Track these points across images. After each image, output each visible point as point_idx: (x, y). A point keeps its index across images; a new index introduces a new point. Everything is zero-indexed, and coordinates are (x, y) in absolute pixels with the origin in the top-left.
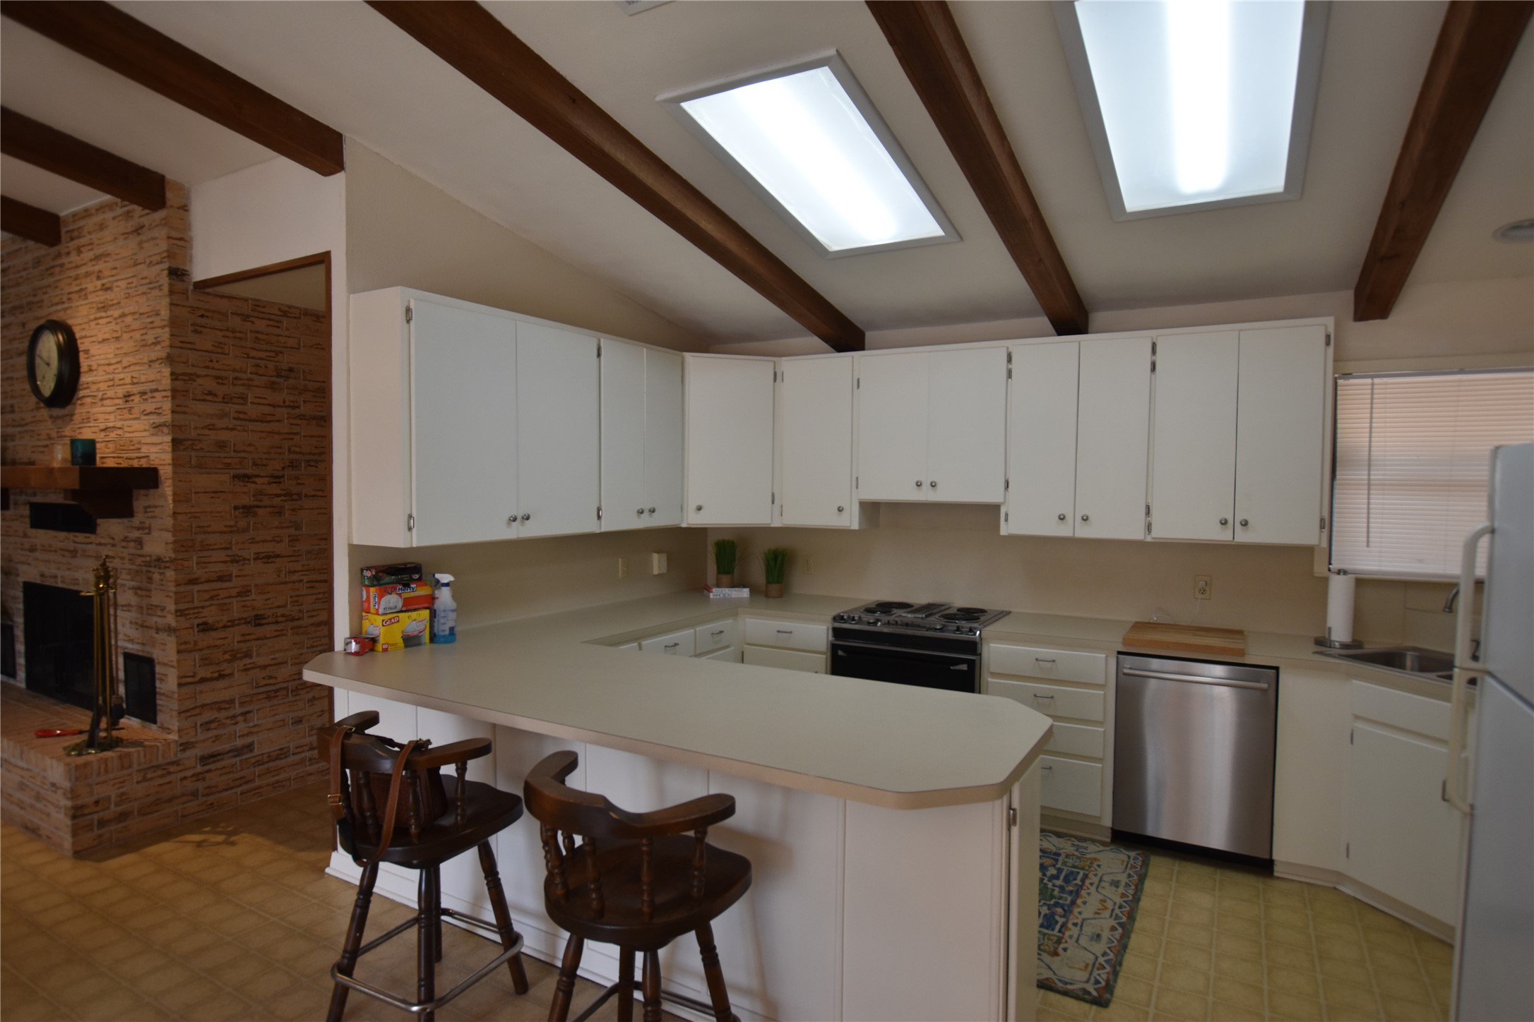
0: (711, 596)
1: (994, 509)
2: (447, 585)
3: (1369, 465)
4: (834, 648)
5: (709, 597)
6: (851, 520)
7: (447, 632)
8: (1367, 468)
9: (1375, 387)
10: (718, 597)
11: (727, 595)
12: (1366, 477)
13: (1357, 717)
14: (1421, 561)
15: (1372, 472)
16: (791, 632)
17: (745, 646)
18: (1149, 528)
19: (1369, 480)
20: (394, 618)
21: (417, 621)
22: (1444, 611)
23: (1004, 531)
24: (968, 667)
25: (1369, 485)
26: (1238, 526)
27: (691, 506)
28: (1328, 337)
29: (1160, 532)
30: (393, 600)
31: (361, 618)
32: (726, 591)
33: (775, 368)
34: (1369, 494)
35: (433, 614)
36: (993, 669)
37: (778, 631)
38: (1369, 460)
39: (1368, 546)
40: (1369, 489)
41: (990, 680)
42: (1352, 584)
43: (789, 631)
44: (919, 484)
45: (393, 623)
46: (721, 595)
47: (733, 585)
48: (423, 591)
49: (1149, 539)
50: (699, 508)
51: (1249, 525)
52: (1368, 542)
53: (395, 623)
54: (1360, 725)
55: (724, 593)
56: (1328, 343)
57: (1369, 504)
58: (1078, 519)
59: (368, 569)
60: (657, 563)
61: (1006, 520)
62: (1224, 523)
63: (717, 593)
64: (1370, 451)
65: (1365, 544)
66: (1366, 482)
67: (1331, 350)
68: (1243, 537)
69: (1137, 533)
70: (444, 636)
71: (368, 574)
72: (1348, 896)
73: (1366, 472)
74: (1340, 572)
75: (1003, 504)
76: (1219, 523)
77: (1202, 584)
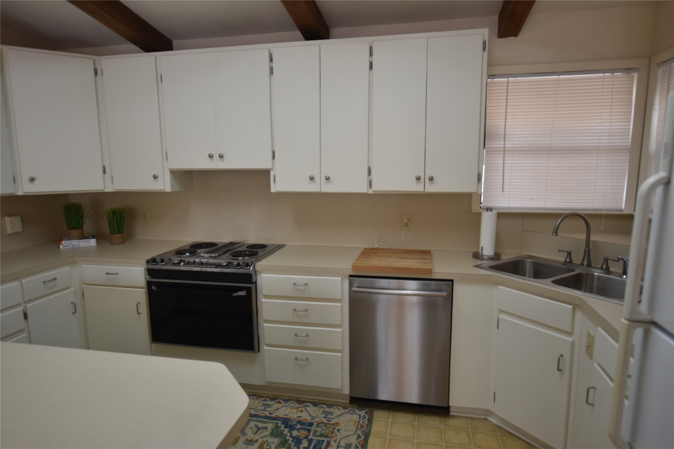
0: (61, 247)
1: (265, 173)
3: (505, 138)
4: (149, 284)
5: (59, 247)
6: (165, 184)
8: (503, 139)
9: (509, 84)
10: (68, 247)
11: (76, 246)
12: (503, 146)
13: (501, 311)
14: (532, 200)
15: (506, 142)
16: (117, 274)
17: (84, 286)
18: (370, 184)
19: (504, 147)
23: (274, 189)
24: (247, 292)
25: (504, 151)
26: (427, 181)
27: (25, 178)
28: (484, 43)
29: (377, 187)
32: (76, 242)
33: (95, 65)
34: (504, 157)
36: (265, 293)
37: (108, 274)
38: (505, 134)
39: (503, 191)
40: (504, 154)
41: (263, 300)
42: (495, 217)
43: (115, 272)
44: (211, 156)
46: (71, 246)
47: (83, 237)
49: (370, 192)
50: (32, 180)
51: (434, 180)
52: (503, 188)
54: (502, 316)
55: (73, 244)
56: (484, 49)
57: (504, 163)
58: (323, 179)
60: (12, 224)
61: (275, 181)
62: (418, 179)
63: (65, 245)
64: (505, 128)
65: (501, 190)
66: (503, 149)
67: (486, 53)
68: (430, 188)
69: (362, 188)
72: (494, 424)
73: (503, 143)
74: (489, 209)
75: (272, 169)
76: (415, 179)
77: (406, 220)
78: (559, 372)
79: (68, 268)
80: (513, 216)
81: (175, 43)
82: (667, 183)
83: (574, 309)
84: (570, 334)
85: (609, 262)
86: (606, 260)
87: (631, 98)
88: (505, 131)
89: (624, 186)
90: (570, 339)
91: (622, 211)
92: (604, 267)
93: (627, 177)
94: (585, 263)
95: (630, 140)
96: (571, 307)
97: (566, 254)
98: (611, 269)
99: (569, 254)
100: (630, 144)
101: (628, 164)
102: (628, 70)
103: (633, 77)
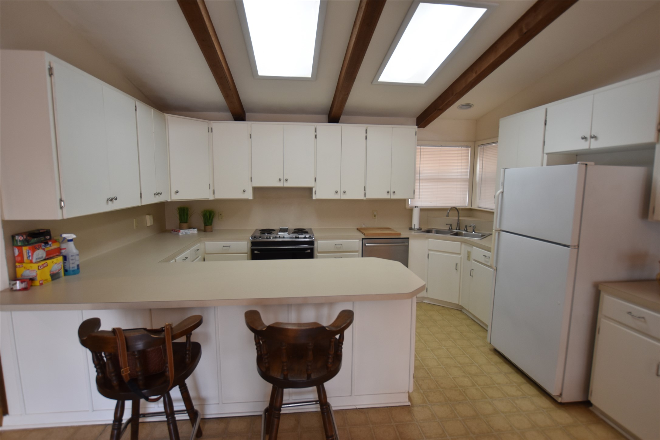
0: (180, 234)
1: (310, 189)
2: (71, 240)
3: (420, 174)
4: (252, 251)
5: (179, 234)
6: (249, 195)
7: (76, 268)
8: (419, 174)
9: (421, 149)
10: (183, 234)
11: (187, 233)
12: (419, 177)
13: (429, 250)
14: (431, 202)
15: (420, 176)
16: (230, 246)
17: (205, 255)
18: (365, 195)
19: (419, 178)
20: (44, 264)
21: (56, 264)
22: (447, 216)
23: (314, 197)
24: (311, 251)
25: (419, 180)
26: (392, 193)
27: (173, 191)
28: (416, 132)
29: (369, 196)
30: (40, 253)
31: (15, 267)
32: (187, 231)
33: (208, 126)
34: (419, 182)
35: (65, 258)
36: (319, 251)
37: (224, 246)
38: (420, 172)
39: (419, 198)
40: (419, 181)
41: (318, 254)
42: (419, 210)
43: (229, 245)
44: (280, 180)
45: (44, 267)
46: (185, 233)
47: (189, 228)
48: (54, 246)
49: (365, 199)
50: (177, 192)
51: (395, 193)
52: (419, 197)
53: (46, 266)
54: (430, 252)
55: (186, 232)
56: (416, 135)
57: (419, 185)
58: (339, 192)
59: (18, 235)
60: (149, 220)
61: (315, 193)
62: (388, 192)
63: (183, 232)
64: (420, 169)
65: (418, 198)
66: (418, 179)
67: (416, 136)
68: (393, 197)
69: (362, 197)
70: (73, 271)
71: (19, 238)
72: (426, 303)
73: (419, 176)
74: (416, 207)
75: (314, 187)
76: (387, 192)
77: (375, 213)
78: (456, 270)
79: (199, 244)
80: (423, 210)
81: (247, 115)
82: (502, 193)
83: (461, 244)
84: (460, 254)
85: (467, 227)
86: (466, 226)
87: (468, 158)
88: (420, 171)
89: (467, 196)
90: (460, 256)
91: (466, 207)
92: (466, 229)
93: (468, 192)
94: (458, 229)
95: (469, 176)
96: (460, 243)
97: (449, 225)
98: (468, 231)
99: (451, 225)
100: (468, 178)
101: (468, 186)
102: (467, 146)
103: (469, 149)
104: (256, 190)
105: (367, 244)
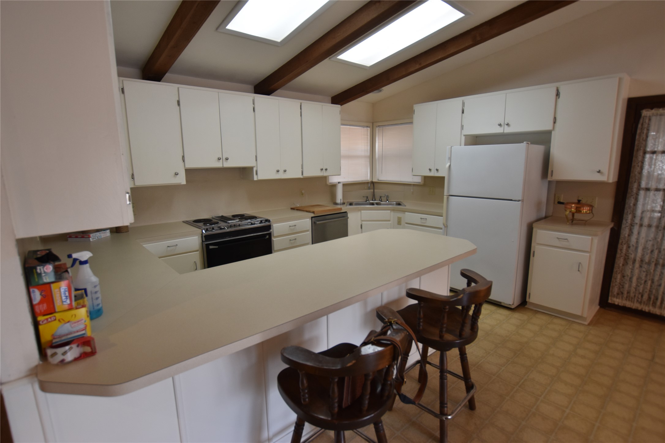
0: (90, 239)
2: (86, 262)
4: (206, 246)
6: (182, 179)
10: (95, 239)
11: (99, 237)
13: (362, 221)
14: (344, 178)
16: (176, 245)
18: (302, 173)
23: (256, 178)
24: (269, 236)
26: (324, 170)
29: (306, 174)
32: (98, 234)
36: (275, 235)
37: (168, 247)
41: (274, 239)
42: (342, 185)
44: (219, 159)
49: (302, 177)
51: (327, 171)
54: (363, 223)
55: (97, 236)
56: (340, 114)
58: (276, 172)
61: (257, 174)
62: (322, 170)
63: (93, 237)
68: (326, 174)
69: (299, 175)
74: (339, 183)
75: (254, 166)
76: (320, 170)
77: (303, 192)
80: (345, 185)
82: (450, 166)
83: (391, 212)
84: (389, 221)
85: (382, 197)
86: (381, 197)
87: (368, 137)
89: (368, 171)
90: (390, 222)
92: (381, 200)
93: (369, 168)
94: (374, 200)
95: (369, 153)
98: (382, 201)
99: (367, 197)
100: (369, 155)
101: (369, 162)
102: (367, 127)
103: (368, 129)
104: (189, 172)
105: (318, 222)
